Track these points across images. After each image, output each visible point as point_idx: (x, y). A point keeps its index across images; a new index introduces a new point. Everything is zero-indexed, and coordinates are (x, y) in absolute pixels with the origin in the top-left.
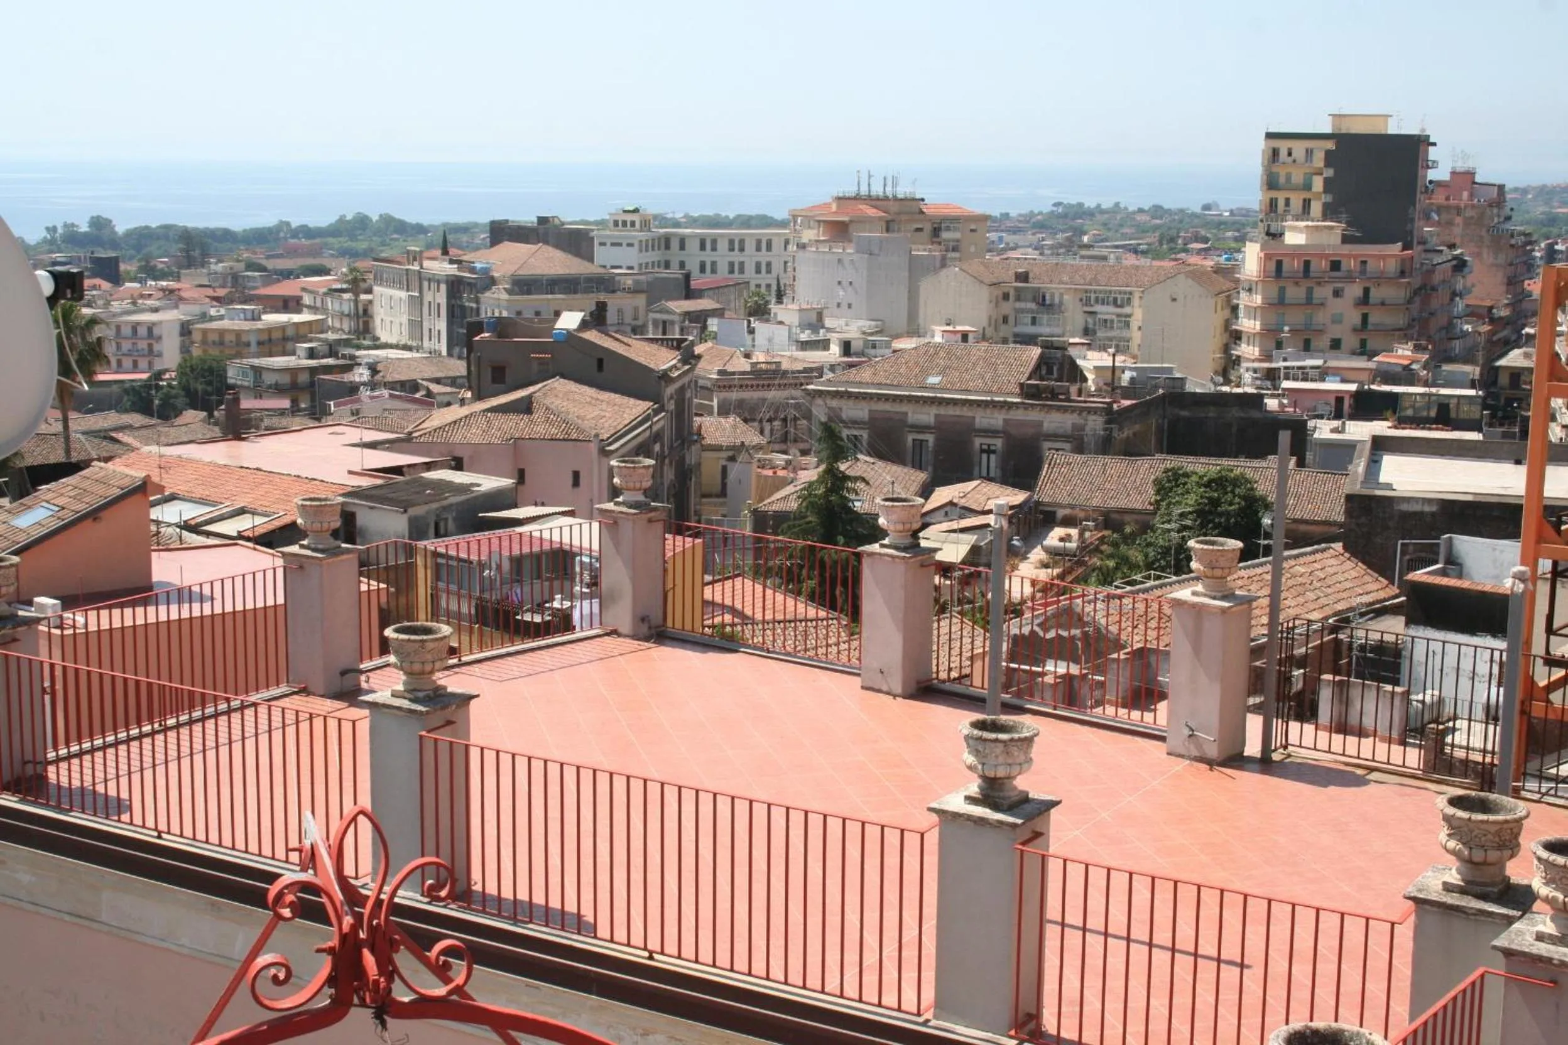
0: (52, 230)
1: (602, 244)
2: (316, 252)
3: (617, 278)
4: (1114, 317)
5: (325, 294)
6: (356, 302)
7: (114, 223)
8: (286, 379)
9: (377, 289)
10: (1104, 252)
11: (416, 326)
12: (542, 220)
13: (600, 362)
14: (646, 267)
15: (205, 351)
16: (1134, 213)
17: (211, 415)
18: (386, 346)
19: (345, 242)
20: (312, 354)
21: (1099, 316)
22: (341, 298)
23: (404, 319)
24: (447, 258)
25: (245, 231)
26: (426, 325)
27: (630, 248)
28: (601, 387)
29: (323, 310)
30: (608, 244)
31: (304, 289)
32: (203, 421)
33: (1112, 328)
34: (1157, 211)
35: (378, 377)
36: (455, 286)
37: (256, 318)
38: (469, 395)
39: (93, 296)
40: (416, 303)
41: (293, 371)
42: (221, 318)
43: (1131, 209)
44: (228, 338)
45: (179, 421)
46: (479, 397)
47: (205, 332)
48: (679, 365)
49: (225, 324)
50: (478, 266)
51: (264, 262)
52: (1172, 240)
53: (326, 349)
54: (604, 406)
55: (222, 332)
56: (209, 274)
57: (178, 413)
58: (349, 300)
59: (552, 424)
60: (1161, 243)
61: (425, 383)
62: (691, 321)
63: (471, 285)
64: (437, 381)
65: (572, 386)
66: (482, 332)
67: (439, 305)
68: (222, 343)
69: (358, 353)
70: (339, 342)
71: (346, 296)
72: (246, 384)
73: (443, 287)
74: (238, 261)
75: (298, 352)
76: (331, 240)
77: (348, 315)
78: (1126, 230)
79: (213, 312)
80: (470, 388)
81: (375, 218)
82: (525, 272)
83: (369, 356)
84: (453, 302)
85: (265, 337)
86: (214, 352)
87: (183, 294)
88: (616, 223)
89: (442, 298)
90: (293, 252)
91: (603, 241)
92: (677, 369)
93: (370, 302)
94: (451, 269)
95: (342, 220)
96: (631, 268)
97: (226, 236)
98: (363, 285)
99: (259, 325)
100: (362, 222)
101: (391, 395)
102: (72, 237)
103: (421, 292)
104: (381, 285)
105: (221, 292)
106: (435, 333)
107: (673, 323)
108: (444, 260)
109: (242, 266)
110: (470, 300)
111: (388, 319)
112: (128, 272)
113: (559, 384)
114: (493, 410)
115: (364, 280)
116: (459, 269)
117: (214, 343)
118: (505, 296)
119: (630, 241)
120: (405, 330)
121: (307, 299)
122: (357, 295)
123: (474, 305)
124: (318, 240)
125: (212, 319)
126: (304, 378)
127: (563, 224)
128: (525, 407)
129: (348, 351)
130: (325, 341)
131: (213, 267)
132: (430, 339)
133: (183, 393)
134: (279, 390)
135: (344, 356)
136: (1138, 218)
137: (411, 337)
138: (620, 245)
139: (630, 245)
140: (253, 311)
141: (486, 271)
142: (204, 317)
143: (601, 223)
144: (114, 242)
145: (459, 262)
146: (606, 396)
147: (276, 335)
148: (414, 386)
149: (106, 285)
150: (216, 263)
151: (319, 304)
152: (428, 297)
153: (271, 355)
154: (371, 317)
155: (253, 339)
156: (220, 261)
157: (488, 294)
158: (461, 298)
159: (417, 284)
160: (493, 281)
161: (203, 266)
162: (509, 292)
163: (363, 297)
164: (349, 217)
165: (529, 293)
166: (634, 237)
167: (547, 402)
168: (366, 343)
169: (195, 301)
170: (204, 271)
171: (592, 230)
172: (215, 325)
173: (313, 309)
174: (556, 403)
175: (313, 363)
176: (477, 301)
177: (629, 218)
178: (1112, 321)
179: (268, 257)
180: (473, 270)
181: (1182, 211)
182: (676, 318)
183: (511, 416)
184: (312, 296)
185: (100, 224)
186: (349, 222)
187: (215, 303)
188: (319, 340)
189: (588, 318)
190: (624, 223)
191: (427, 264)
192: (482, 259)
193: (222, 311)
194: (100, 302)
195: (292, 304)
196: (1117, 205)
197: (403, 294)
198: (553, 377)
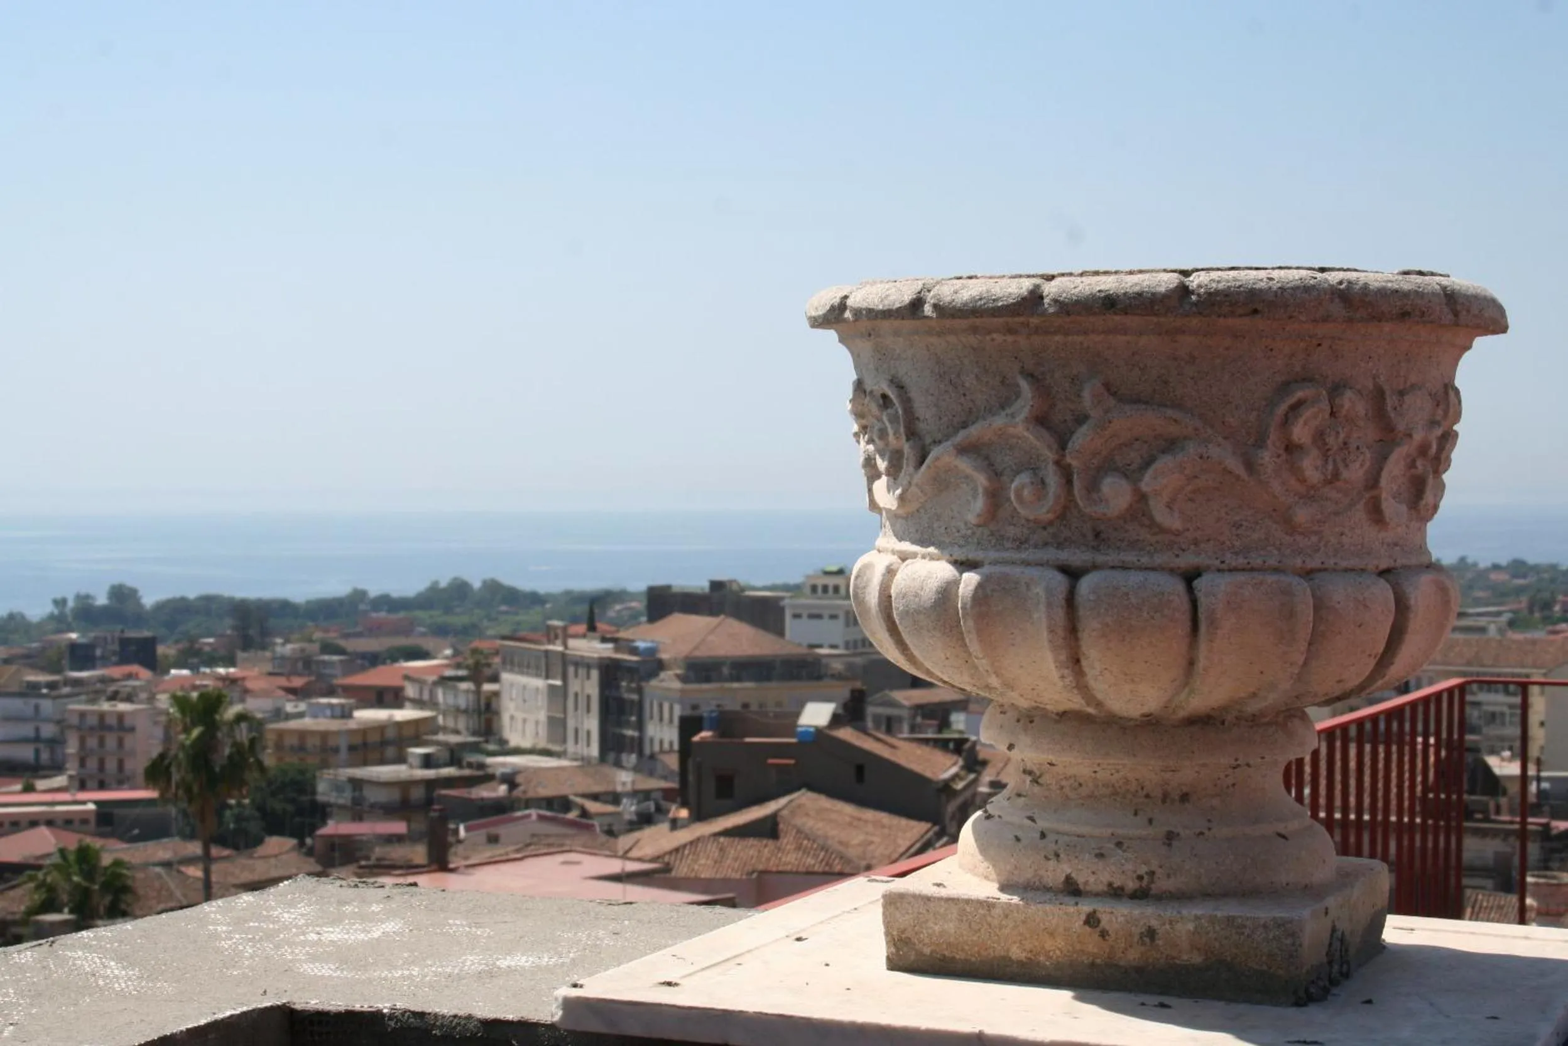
0: (60, 603)
1: (797, 616)
2: (406, 629)
3: (824, 661)
4: (1506, 709)
5: (435, 684)
6: (478, 692)
7: (140, 593)
8: (395, 795)
9: (506, 676)
10: (1482, 622)
11: (557, 726)
12: (716, 586)
13: (860, 770)
14: (855, 647)
15: (280, 759)
16: (1487, 571)
17: (302, 844)
18: (518, 751)
19: (437, 616)
20: (428, 762)
21: (1485, 708)
22: (455, 689)
23: (542, 716)
24: (597, 635)
25: (308, 602)
26: (571, 724)
27: (834, 622)
28: (862, 802)
29: (432, 704)
30: (805, 615)
31: (407, 678)
32: (293, 849)
33: (1503, 724)
34: (1518, 568)
35: (517, 793)
36: (610, 672)
37: (346, 714)
38: (684, 813)
39: (134, 688)
40: (558, 695)
41: (405, 785)
42: (300, 715)
43: (1483, 565)
44: (311, 742)
45: (261, 850)
46: (700, 815)
47: (281, 734)
48: (963, 773)
49: (308, 723)
50: (641, 645)
51: (342, 643)
52: (1547, 606)
53: (446, 755)
54: (870, 828)
55: (303, 734)
56: (274, 659)
57: (259, 841)
58: (467, 691)
59: (806, 852)
60: (1531, 610)
61: (579, 800)
62: (924, 717)
63: (631, 671)
64: (595, 797)
65: (824, 802)
66: (700, 730)
67: (589, 697)
68: (302, 748)
69: (490, 760)
70: (463, 746)
71: (464, 686)
72: (341, 801)
73: (595, 674)
74: (311, 641)
75: (411, 760)
76: (420, 614)
77: (466, 711)
78: (1480, 594)
79: (290, 708)
80: (684, 804)
81: (477, 584)
82: (703, 653)
83: (504, 765)
84: (607, 693)
85: (358, 740)
86: (292, 760)
87: (250, 685)
88: (814, 588)
89: (592, 687)
90: (375, 630)
91: (798, 611)
92: (962, 779)
93: (496, 694)
94: (605, 650)
95: (434, 589)
96: (833, 647)
97: (285, 608)
98: (487, 672)
99: (352, 725)
100: (460, 589)
101: (541, 818)
102: (86, 613)
103: (565, 678)
104: (511, 671)
105: (298, 682)
106: (582, 735)
107: (900, 719)
108: (593, 638)
109: (316, 647)
110: (630, 690)
111: (519, 716)
112: (166, 657)
113: (804, 798)
114: (727, 833)
115: (489, 665)
116: (617, 650)
117: (292, 748)
118: (677, 685)
119: (834, 612)
120: (543, 731)
121: (411, 691)
122: (478, 685)
123: (635, 697)
124: (402, 614)
125: (289, 717)
126: (417, 794)
127: (743, 589)
128: (768, 829)
129: (474, 758)
130: (446, 745)
131: (279, 649)
132: (576, 742)
133: (257, 814)
134: (389, 811)
135: (470, 765)
136: (1493, 576)
137: (551, 739)
138: (819, 617)
139: (833, 617)
140: (342, 706)
141: (652, 651)
142: (279, 714)
143: (796, 589)
144: (140, 617)
145: (614, 640)
146: (870, 814)
147: (374, 738)
148: (565, 804)
149: (145, 674)
150: (283, 644)
151: (426, 697)
152: (574, 686)
153: (365, 763)
154: (497, 713)
155: (343, 744)
156: (287, 641)
157: (654, 683)
158: (618, 687)
159: (559, 670)
160: (661, 666)
161: (264, 647)
162: (683, 679)
163: (488, 687)
164: (443, 584)
165: (708, 680)
166: (839, 607)
167: (799, 821)
168: (491, 747)
169: (265, 694)
170: (268, 654)
171: (782, 598)
172: (293, 724)
173: (419, 703)
174: (809, 824)
175: (430, 773)
176: (640, 691)
177: (831, 581)
178: (1503, 714)
179: (347, 636)
180: (634, 651)
181: (1553, 567)
182: (905, 713)
183: (751, 841)
184: (417, 686)
185: (122, 595)
186: (444, 590)
187: (291, 697)
188: (438, 743)
189: (840, 711)
190: (825, 589)
191: (572, 643)
192: (645, 636)
193: (302, 706)
194: (143, 696)
195: (388, 697)
196: (1462, 560)
197: (540, 683)
198: (798, 789)
